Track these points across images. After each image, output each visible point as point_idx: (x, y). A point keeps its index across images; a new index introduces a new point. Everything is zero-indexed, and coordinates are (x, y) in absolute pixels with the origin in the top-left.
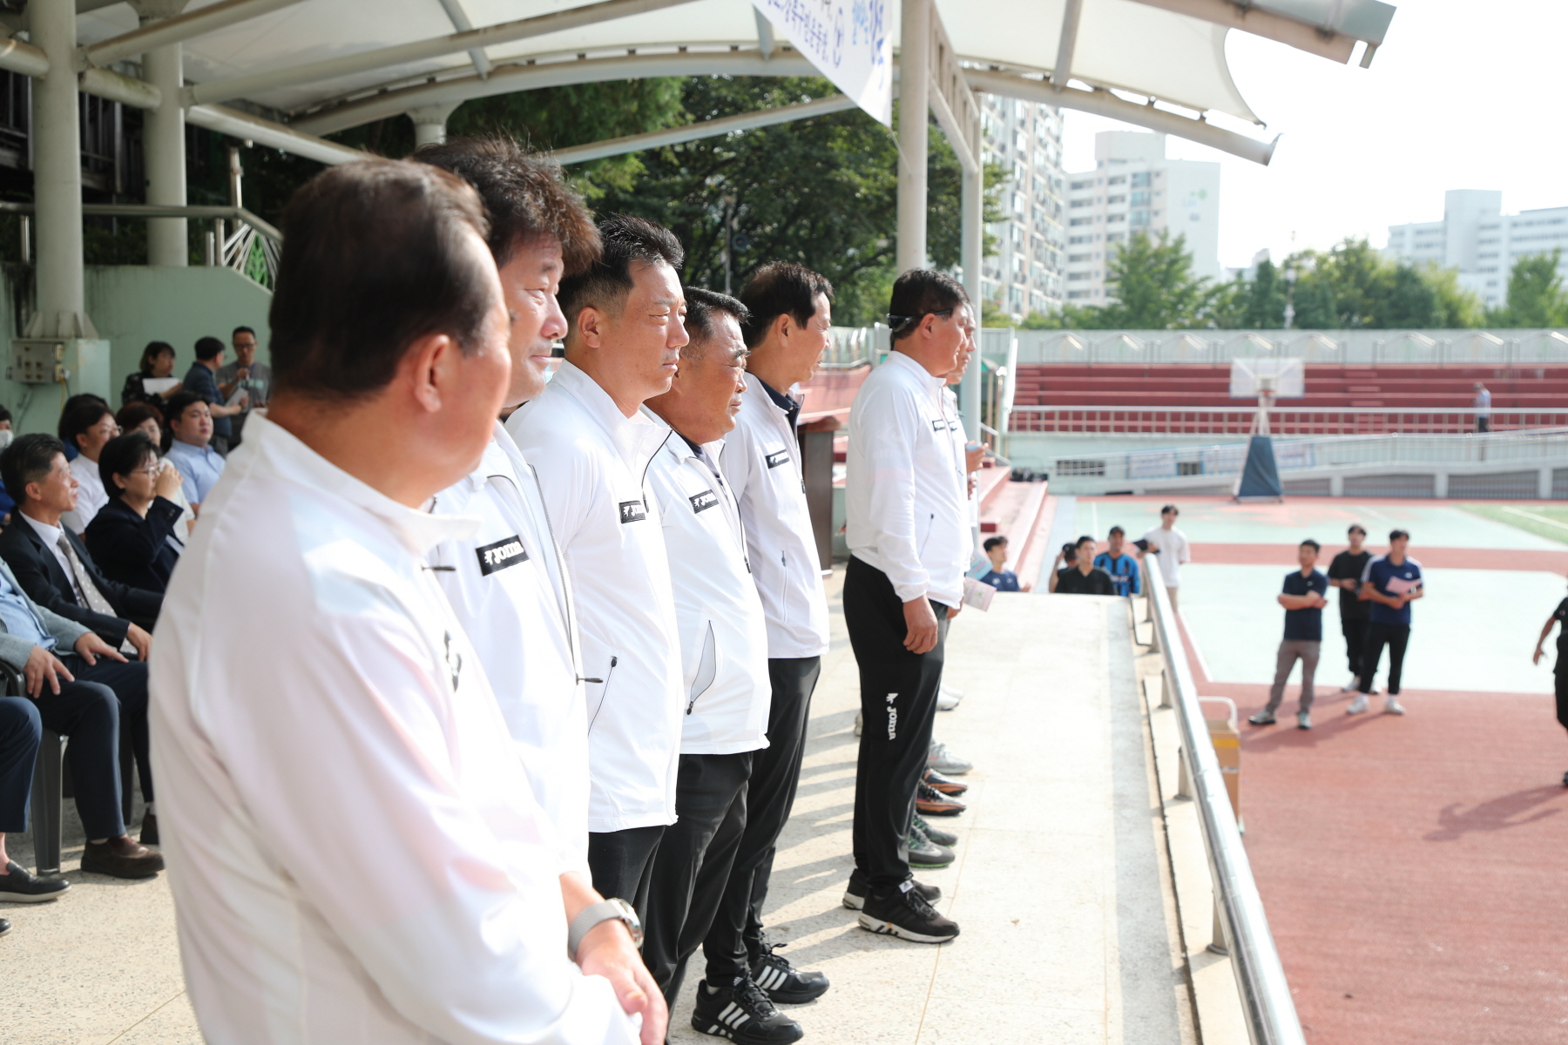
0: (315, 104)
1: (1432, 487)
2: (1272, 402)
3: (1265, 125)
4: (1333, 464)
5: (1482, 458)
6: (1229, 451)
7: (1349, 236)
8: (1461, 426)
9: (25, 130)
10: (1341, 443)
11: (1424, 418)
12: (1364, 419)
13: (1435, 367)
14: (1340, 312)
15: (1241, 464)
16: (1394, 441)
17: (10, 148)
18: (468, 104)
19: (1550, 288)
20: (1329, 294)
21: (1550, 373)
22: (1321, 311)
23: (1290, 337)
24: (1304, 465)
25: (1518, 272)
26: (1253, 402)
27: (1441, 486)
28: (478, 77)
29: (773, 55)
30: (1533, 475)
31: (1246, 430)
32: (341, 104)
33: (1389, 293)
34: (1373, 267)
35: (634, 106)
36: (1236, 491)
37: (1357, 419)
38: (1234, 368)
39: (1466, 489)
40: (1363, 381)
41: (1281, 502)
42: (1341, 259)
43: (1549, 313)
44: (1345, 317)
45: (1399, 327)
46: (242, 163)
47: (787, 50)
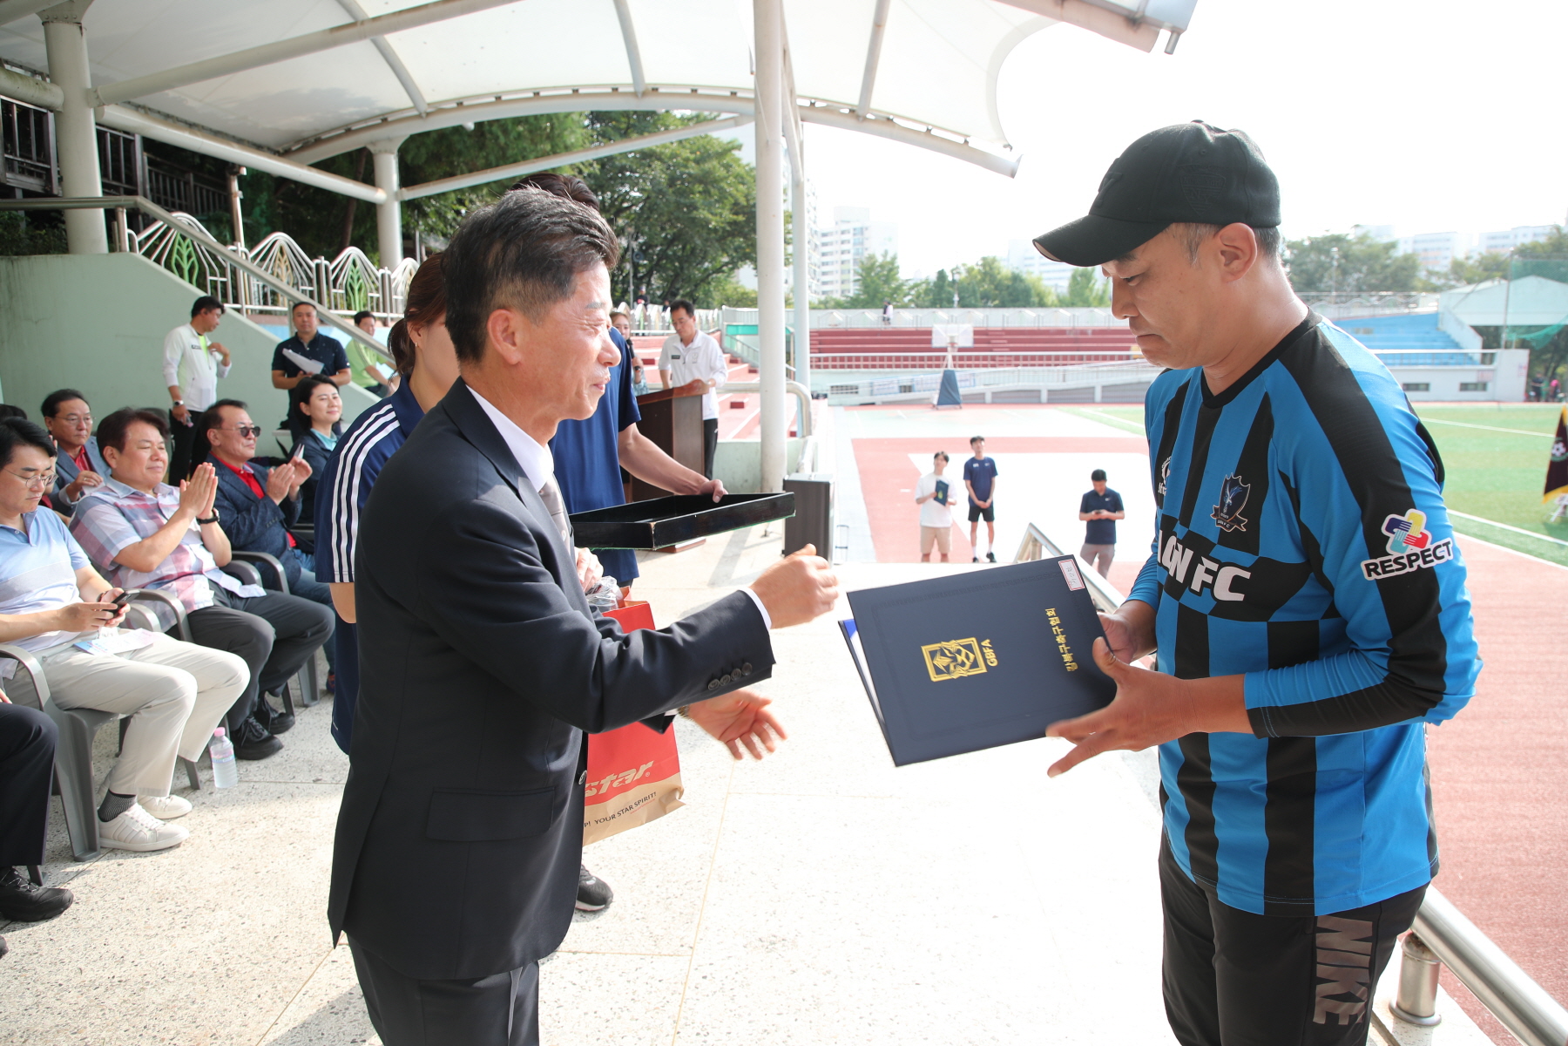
0: (297, 142)
1: (1039, 397)
2: (956, 350)
3: (1011, 149)
4: (985, 385)
6: (928, 380)
7: (986, 256)
8: (1053, 362)
10: (990, 372)
11: (1033, 358)
12: (1001, 359)
13: (1036, 329)
14: (982, 298)
15: (938, 386)
16: (1019, 371)
18: (413, 138)
19: (1091, 285)
20: (977, 288)
21: (1095, 332)
22: (972, 298)
23: (957, 312)
24: (970, 386)
25: (1074, 277)
26: (944, 350)
27: (1044, 397)
28: (419, 116)
29: (644, 94)
30: (1092, 389)
31: (938, 366)
32: (318, 141)
33: (1008, 287)
34: (999, 274)
35: (548, 147)
36: (935, 402)
37: (997, 359)
38: (934, 330)
39: (1059, 397)
40: (998, 337)
41: (961, 408)
42: (981, 268)
43: (1091, 299)
44: (984, 301)
45: (1014, 306)
46: (240, 189)
47: (655, 90)
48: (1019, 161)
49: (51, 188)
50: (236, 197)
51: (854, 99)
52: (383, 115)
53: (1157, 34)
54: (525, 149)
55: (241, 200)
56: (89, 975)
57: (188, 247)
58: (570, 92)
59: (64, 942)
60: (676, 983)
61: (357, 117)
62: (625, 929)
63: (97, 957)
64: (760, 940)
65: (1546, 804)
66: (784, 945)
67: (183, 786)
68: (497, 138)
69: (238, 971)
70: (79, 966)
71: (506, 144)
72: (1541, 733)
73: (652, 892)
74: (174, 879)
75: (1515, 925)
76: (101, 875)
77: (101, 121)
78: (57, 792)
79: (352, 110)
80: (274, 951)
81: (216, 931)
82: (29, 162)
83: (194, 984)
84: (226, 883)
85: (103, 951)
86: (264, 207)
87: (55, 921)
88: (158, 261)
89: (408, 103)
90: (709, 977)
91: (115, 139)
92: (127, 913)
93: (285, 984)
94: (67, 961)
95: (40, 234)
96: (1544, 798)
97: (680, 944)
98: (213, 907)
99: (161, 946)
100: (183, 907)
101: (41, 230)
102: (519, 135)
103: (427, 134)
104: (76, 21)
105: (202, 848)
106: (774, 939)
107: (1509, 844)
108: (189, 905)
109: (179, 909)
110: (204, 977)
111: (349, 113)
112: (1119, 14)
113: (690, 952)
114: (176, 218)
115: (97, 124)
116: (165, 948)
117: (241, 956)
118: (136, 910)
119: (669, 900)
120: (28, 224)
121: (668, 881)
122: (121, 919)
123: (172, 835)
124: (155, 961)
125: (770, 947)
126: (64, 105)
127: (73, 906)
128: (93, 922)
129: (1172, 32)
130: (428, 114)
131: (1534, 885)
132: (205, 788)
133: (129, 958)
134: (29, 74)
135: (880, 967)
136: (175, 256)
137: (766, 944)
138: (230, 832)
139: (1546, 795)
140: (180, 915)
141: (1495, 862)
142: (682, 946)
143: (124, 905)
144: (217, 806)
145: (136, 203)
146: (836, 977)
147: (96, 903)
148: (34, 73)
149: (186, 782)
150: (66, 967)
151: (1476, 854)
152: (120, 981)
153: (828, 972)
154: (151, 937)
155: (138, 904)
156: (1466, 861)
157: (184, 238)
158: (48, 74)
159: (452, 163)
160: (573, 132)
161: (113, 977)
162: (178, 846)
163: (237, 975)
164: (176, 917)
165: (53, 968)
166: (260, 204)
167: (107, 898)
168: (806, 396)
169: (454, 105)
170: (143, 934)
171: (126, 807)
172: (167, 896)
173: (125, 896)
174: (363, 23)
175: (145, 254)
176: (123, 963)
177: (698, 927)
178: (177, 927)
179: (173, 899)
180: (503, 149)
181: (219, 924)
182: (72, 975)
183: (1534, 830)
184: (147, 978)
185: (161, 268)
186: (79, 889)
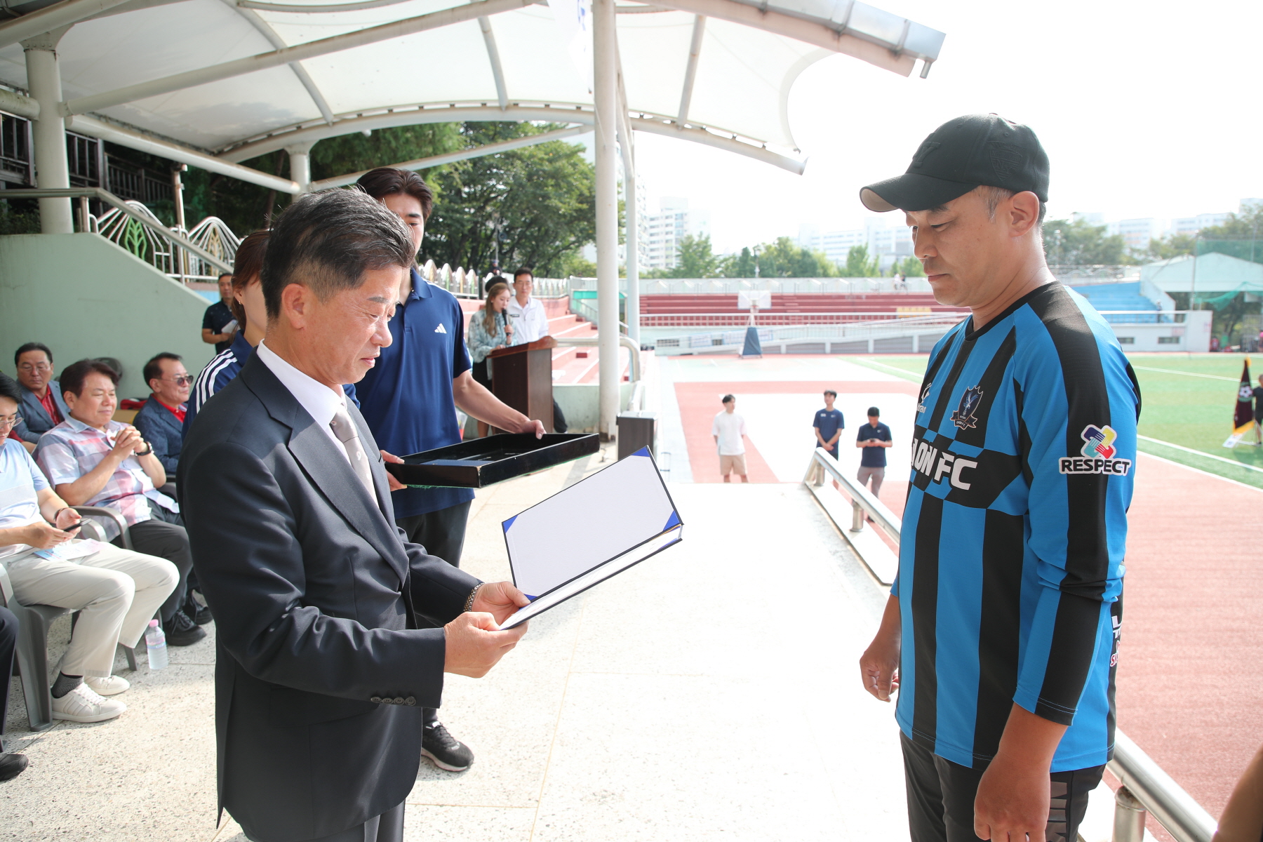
0: (229, 145)
1: (824, 349)
2: (757, 311)
3: (801, 151)
4: (781, 339)
5: (844, 336)
6: (736, 335)
7: (780, 236)
9: (28, 161)
10: (784, 329)
11: (819, 318)
12: (793, 318)
13: (821, 294)
14: (778, 270)
15: (743, 340)
16: (808, 328)
17: (20, 171)
18: (322, 142)
19: (864, 260)
20: (773, 262)
21: (868, 297)
22: (771, 270)
23: (758, 281)
24: (769, 340)
25: (851, 253)
26: (748, 311)
27: (828, 348)
28: (327, 125)
29: (507, 108)
30: (866, 343)
31: (743, 324)
32: (245, 144)
33: (798, 261)
34: (791, 250)
36: (741, 353)
37: (790, 318)
38: (739, 296)
39: (840, 349)
40: (791, 301)
41: (761, 357)
42: (777, 246)
43: (865, 271)
44: (780, 272)
45: (804, 277)
46: (182, 182)
47: (516, 105)
48: (806, 161)
49: (29, 181)
50: (178, 188)
51: (674, 112)
52: (298, 123)
53: (914, 62)
54: (411, 151)
55: (183, 191)
56: (39, 827)
57: (138, 228)
58: (448, 106)
59: (19, 799)
60: (524, 831)
61: (278, 126)
62: (483, 786)
63: (46, 811)
64: (594, 794)
65: (1232, 676)
66: (613, 799)
67: (123, 667)
68: (389, 142)
69: (163, 823)
70: (31, 819)
71: (396, 147)
72: (1227, 618)
73: (506, 755)
74: (113, 746)
75: (1209, 775)
76: (52, 743)
77: (69, 128)
78: (17, 673)
79: (273, 120)
80: (193, 806)
81: (146, 789)
82: (11, 160)
83: (126, 834)
84: (156, 749)
85: (51, 807)
86: (201, 196)
87: (12, 782)
88: (114, 239)
89: (319, 115)
90: (551, 826)
91: (82, 142)
92: (72, 774)
93: (202, 833)
94: (21, 815)
95: (19, 218)
96: (1230, 672)
97: (528, 798)
98: (144, 768)
99: (100, 802)
100: (119, 769)
101: (20, 214)
102: (407, 141)
103: (333, 139)
104: (52, 48)
105: (136, 720)
106: (605, 793)
107: (1203, 709)
108: (125, 767)
109: (116, 770)
110: (135, 828)
111: (271, 122)
112: (884, 47)
113: (536, 804)
114: (128, 205)
115: (66, 130)
116: (103, 803)
117: (166, 810)
118: (80, 772)
119: (520, 761)
120: (9, 210)
121: (519, 746)
122: (68, 779)
123: (112, 709)
124: (94, 815)
125: (602, 800)
126: (40, 114)
127: (28, 769)
128: (44, 782)
129: (926, 61)
130: (334, 123)
131: (1224, 743)
132: (141, 669)
133: (73, 812)
134: (12, 90)
135: (692, 817)
136: (128, 235)
137: (598, 798)
138: (160, 706)
139: (1232, 669)
140: (117, 776)
141: (1192, 724)
142: (530, 799)
143: (70, 768)
144: (150, 684)
145: (96, 193)
146: (655, 825)
147: (47, 766)
148: (17, 89)
149: (126, 664)
150: (20, 821)
151: (1176, 718)
152: (64, 832)
153: (649, 821)
154: (92, 794)
155: (82, 767)
156: (1169, 723)
157: (135, 222)
158: (28, 90)
159: (353, 162)
160: (450, 138)
161: (59, 828)
162: (117, 718)
163: (162, 826)
164: (113, 777)
165: (9, 822)
166: (198, 194)
167: (56, 762)
168: (635, 350)
169: (355, 116)
170: (85, 791)
171: (75, 686)
172: (106, 760)
173: (72, 760)
174: (281, 51)
175: (103, 234)
176: (67, 816)
177: (543, 784)
178: (113, 786)
179: (111, 762)
180: (394, 151)
181: (148, 783)
182: (24, 827)
183: (1223, 698)
184: (88, 829)
185: (117, 246)
186: (33, 754)
